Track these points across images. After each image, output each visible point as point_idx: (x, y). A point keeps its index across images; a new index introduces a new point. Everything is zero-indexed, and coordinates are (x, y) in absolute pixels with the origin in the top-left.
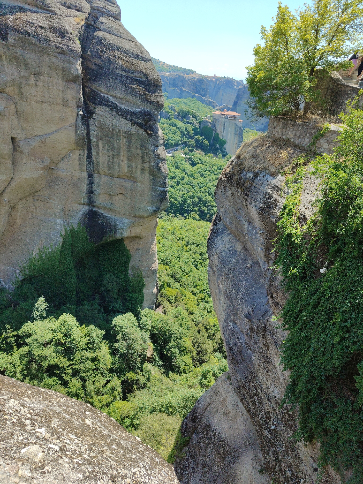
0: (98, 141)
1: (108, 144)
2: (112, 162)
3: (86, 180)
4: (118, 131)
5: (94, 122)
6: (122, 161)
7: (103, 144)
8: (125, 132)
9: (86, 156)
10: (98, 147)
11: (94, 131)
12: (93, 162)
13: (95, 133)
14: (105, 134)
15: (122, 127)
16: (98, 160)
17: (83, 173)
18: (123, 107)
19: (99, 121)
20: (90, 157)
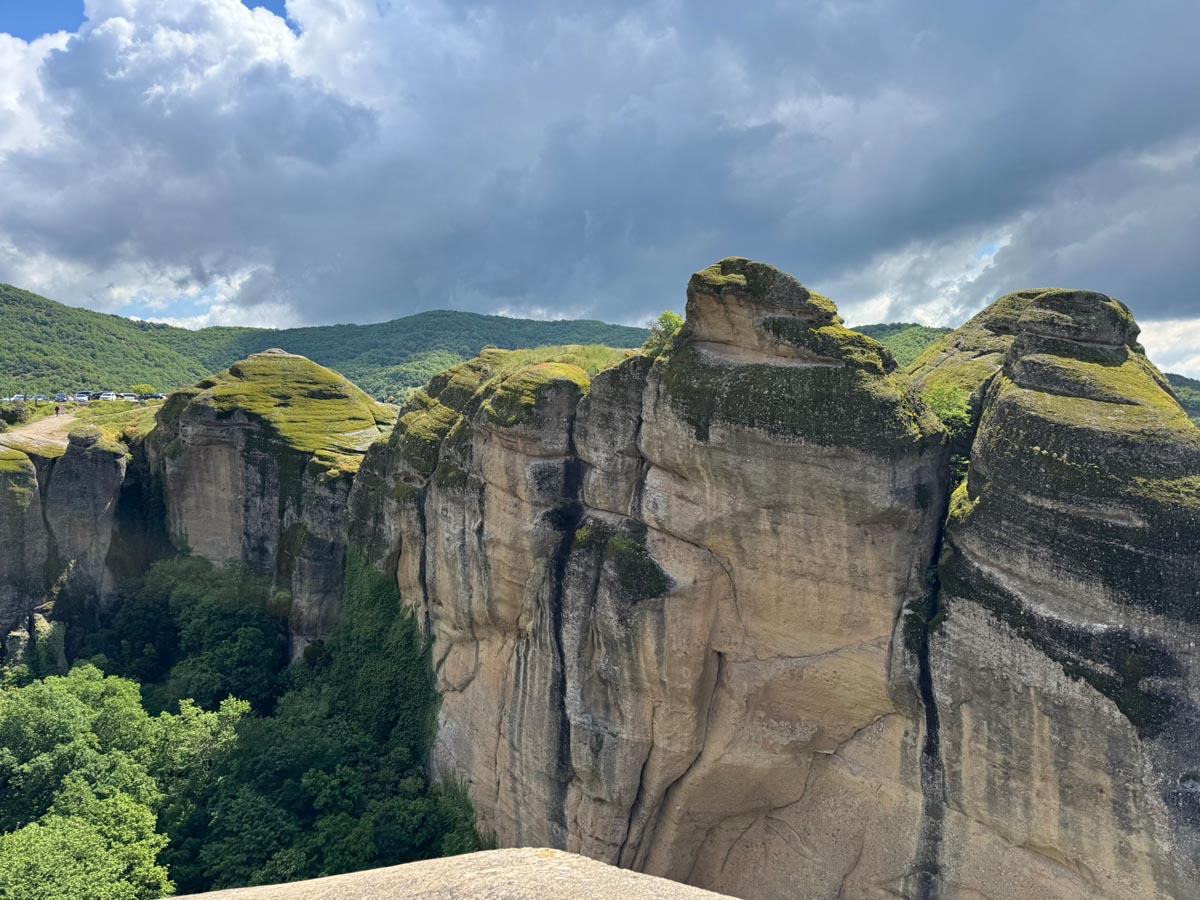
0: (956, 705)
1: (989, 724)
2: (1001, 787)
3: (919, 820)
4: (1019, 688)
5: (943, 644)
6: (1038, 795)
7: (975, 718)
8: (1045, 698)
9: (921, 743)
10: (960, 726)
11: (941, 673)
12: (940, 766)
13: (948, 677)
14: (978, 687)
15: (1035, 678)
16: (957, 767)
17: (912, 793)
18: (1042, 611)
19: (959, 642)
20: (931, 748)
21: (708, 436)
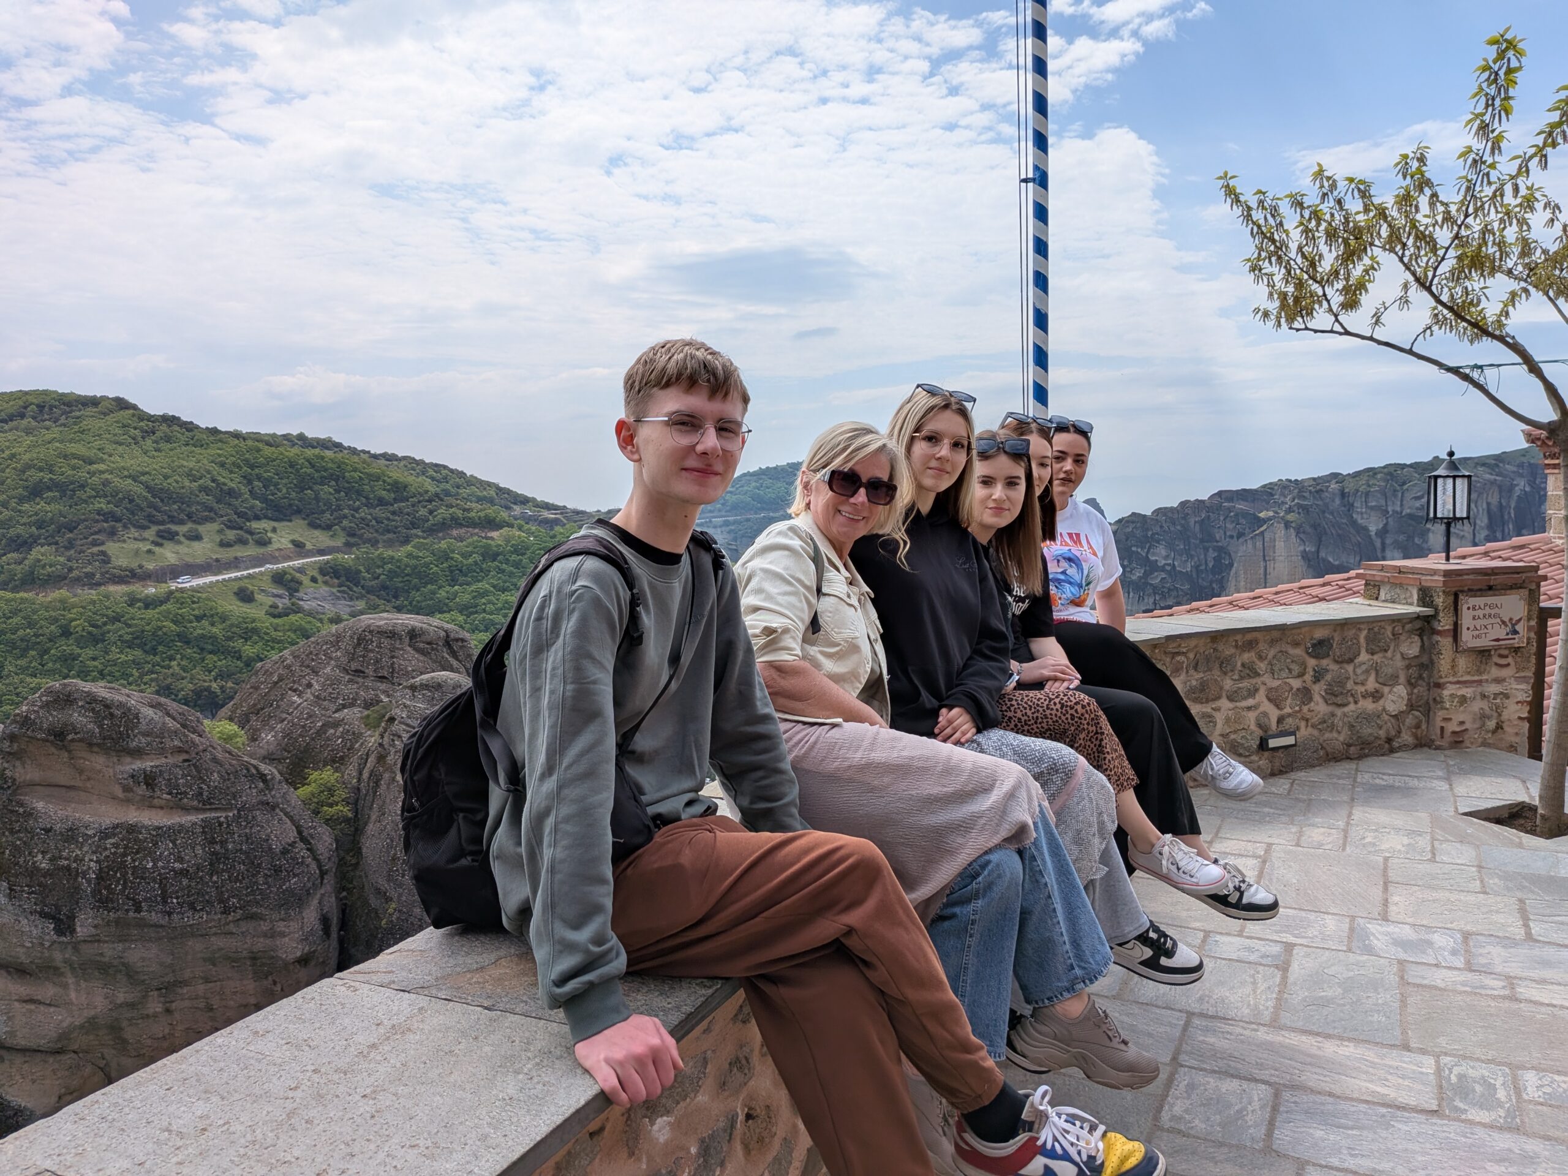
21: (74, 930)
